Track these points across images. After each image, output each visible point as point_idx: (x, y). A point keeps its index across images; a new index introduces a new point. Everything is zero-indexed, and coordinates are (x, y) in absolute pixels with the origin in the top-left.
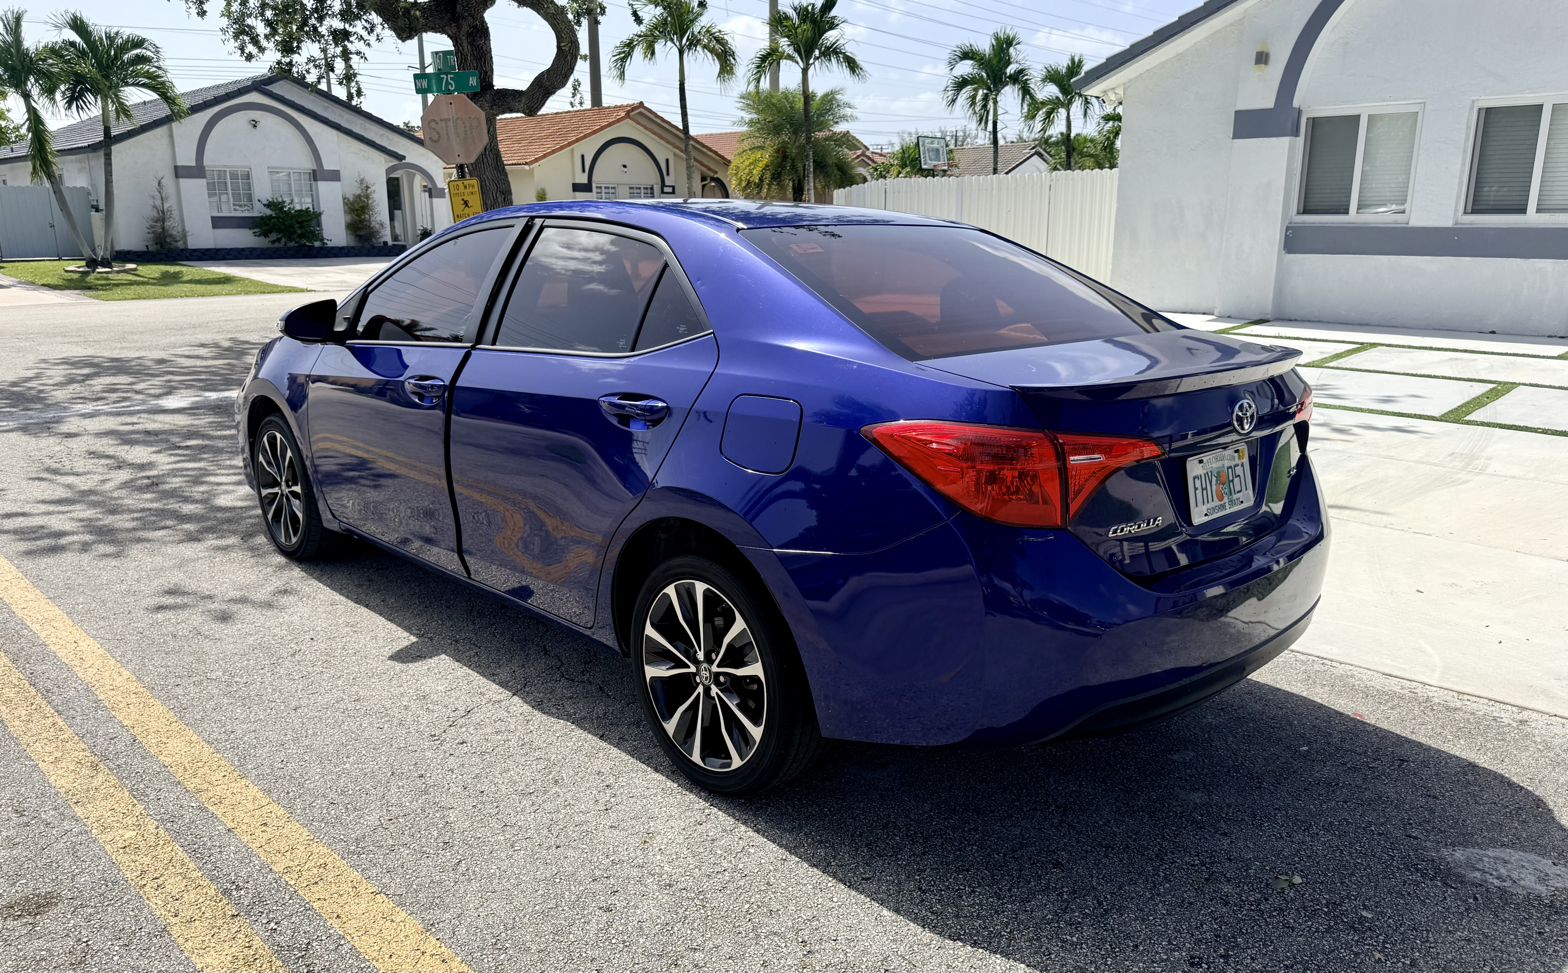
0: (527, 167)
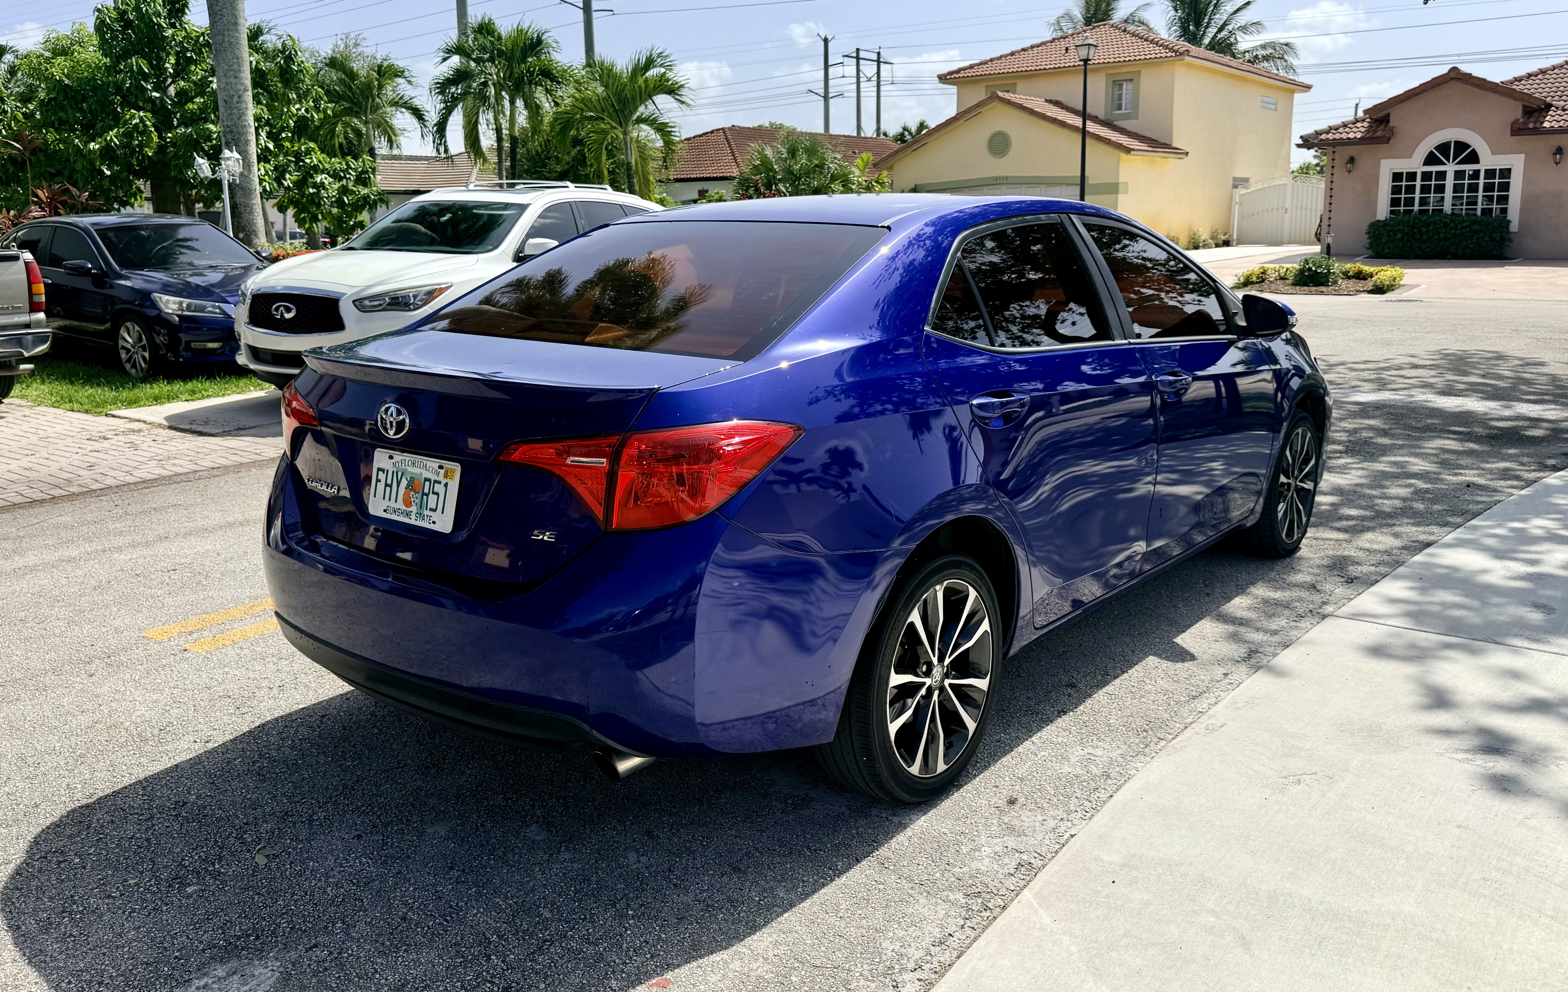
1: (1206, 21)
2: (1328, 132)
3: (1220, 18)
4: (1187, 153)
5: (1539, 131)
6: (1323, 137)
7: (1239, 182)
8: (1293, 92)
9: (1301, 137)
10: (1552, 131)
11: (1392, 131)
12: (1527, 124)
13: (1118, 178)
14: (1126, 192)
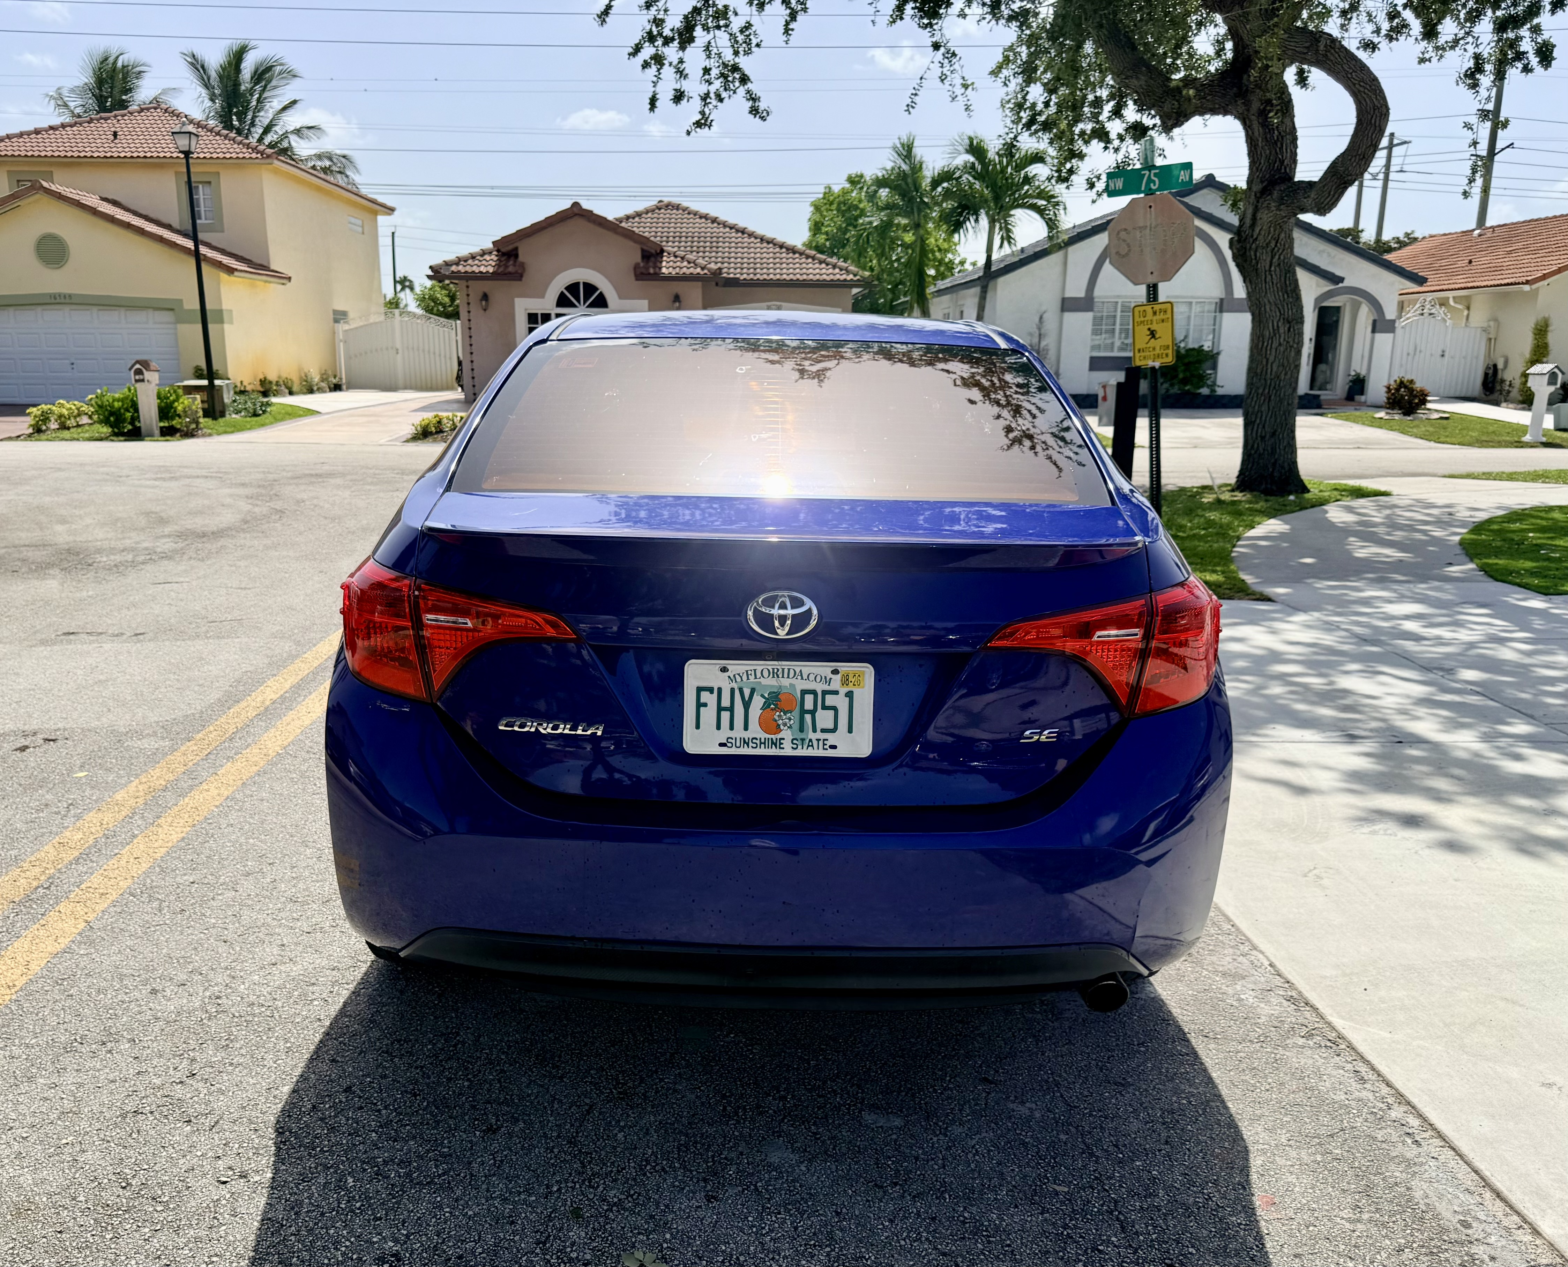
0: (1527, 288)
1: (249, 117)
2: (457, 264)
3: (264, 118)
4: (289, 279)
5: (657, 277)
6: (454, 268)
7: (339, 316)
8: (375, 213)
9: (431, 267)
10: (670, 278)
11: (522, 265)
12: (648, 268)
13: (221, 303)
14: (231, 322)
